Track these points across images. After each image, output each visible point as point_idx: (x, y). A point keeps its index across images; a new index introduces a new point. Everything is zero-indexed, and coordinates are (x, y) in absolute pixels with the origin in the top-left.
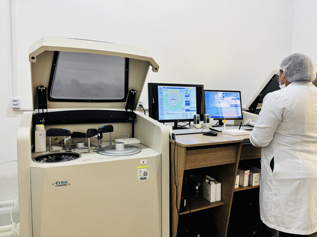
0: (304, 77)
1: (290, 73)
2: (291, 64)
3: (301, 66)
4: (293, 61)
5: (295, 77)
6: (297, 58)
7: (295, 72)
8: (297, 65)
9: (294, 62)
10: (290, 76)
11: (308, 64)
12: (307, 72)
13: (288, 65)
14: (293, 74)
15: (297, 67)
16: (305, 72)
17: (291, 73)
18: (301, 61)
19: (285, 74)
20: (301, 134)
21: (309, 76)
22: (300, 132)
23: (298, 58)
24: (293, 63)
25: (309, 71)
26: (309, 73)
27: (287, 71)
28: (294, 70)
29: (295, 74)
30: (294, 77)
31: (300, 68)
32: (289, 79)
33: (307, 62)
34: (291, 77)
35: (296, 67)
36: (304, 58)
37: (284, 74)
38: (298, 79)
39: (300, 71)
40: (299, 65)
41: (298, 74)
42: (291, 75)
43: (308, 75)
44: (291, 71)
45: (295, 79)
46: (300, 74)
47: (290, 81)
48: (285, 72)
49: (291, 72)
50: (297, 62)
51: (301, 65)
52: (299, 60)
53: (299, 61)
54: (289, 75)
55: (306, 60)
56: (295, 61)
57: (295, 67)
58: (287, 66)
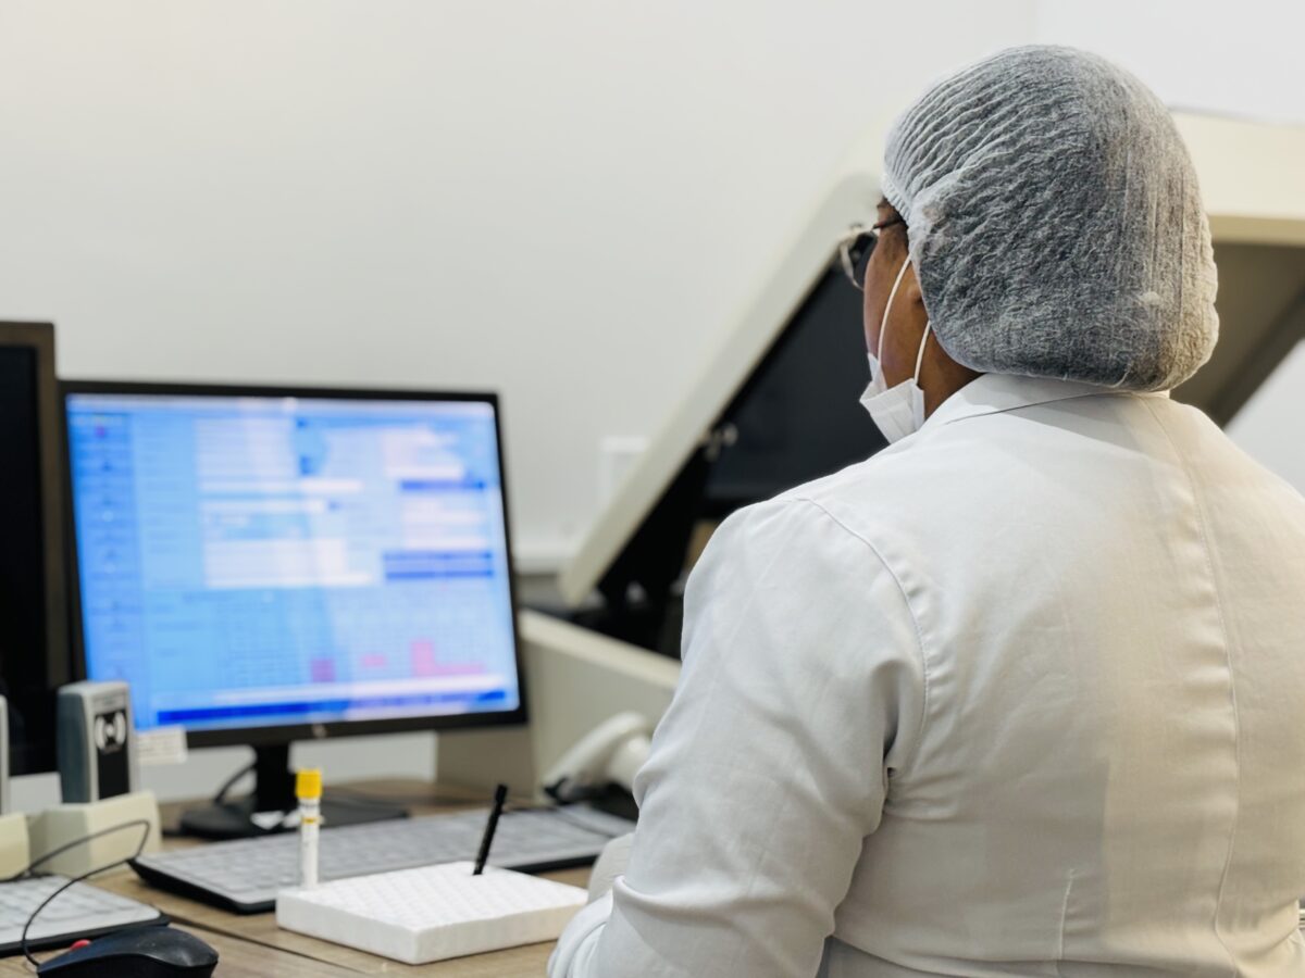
0: (1094, 333)
1: (969, 271)
2: (992, 172)
3: (1085, 209)
4: (1013, 142)
5: (1018, 323)
6: (1047, 109)
7: (1015, 266)
8: (1047, 194)
9: (1020, 153)
10: (969, 306)
11: (1156, 195)
12: (1134, 286)
13: (958, 173)
14: (1001, 284)
15: (1041, 212)
16: (1112, 278)
17: (984, 272)
18: (1085, 153)
19: (925, 268)
20: (1079, 949)
21: (1145, 326)
22: (1069, 935)
23: (1063, 118)
24: (1012, 161)
25: (1148, 268)
26: (1149, 297)
27: (940, 238)
28: (1013, 247)
29: (1020, 293)
30: (1005, 319)
31: (1071, 228)
32: (957, 336)
33: (1141, 171)
34: (975, 313)
35: (1029, 213)
36: (1114, 122)
37: (916, 267)
38: (1041, 347)
39: (1063, 256)
40: (1058, 194)
41: (1045, 297)
42: (980, 294)
43: (1137, 313)
44: (984, 249)
45: (1015, 347)
46: (1068, 293)
47: (965, 358)
48: (926, 247)
49: (977, 260)
50: (1049, 153)
51: (1083, 201)
52: (1062, 135)
53: (1068, 143)
54: (963, 291)
55: (1137, 138)
56: (1028, 138)
57: (1021, 206)
58: (949, 182)
